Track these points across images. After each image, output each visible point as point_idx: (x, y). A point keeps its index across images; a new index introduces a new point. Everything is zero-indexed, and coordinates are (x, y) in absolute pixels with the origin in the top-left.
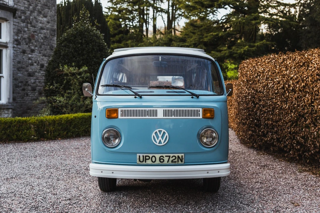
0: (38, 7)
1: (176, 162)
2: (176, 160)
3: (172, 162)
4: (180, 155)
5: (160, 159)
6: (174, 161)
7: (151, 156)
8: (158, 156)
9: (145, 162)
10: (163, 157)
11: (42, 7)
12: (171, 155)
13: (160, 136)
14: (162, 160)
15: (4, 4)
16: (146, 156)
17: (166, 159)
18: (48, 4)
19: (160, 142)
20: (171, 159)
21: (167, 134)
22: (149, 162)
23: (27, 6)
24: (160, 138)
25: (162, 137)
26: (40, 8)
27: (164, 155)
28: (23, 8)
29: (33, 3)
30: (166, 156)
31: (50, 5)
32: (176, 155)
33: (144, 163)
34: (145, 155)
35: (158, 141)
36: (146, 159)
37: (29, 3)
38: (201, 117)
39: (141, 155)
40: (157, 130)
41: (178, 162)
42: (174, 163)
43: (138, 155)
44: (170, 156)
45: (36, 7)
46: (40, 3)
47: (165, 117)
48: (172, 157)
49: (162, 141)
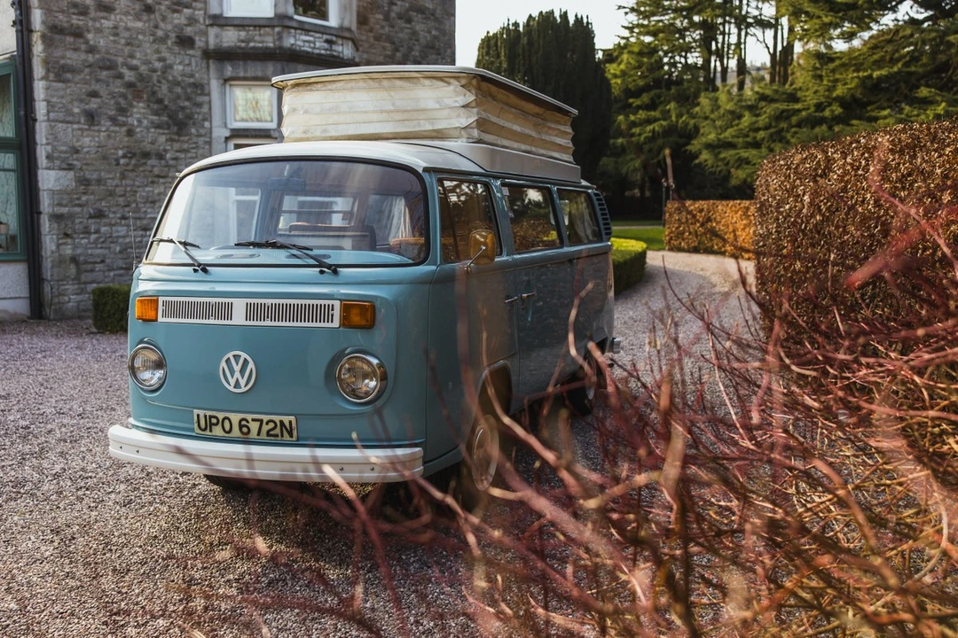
0: (413, 53)
1: (277, 436)
2: (278, 431)
3: (268, 434)
4: (286, 419)
5: (241, 427)
6: (271, 433)
7: (221, 416)
8: (235, 418)
9: (211, 431)
10: (248, 422)
11: (423, 52)
12: (265, 418)
13: (237, 368)
14: (245, 430)
15: (333, 56)
16: (211, 417)
17: (254, 427)
18: (437, 44)
19: (237, 385)
20: (265, 428)
21: (251, 365)
22: (218, 431)
23: (389, 53)
24: (237, 375)
25: (242, 371)
26: (417, 54)
27: (249, 417)
28: (382, 57)
29: (402, 46)
30: (253, 420)
31: (442, 45)
32: (277, 418)
33: (208, 433)
34: (209, 413)
35: (232, 382)
36: (211, 424)
37: (393, 46)
38: (336, 324)
39: (202, 413)
40: (230, 355)
41: (282, 436)
42: (273, 439)
43: (196, 412)
44: (261, 421)
45: (410, 52)
46: (419, 45)
47: (248, 323)
48: (267, 423)
49: (242, 382)
